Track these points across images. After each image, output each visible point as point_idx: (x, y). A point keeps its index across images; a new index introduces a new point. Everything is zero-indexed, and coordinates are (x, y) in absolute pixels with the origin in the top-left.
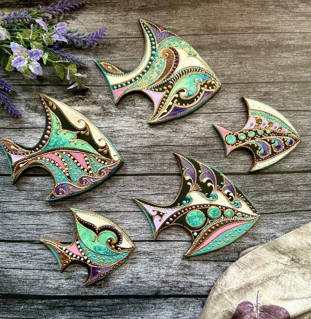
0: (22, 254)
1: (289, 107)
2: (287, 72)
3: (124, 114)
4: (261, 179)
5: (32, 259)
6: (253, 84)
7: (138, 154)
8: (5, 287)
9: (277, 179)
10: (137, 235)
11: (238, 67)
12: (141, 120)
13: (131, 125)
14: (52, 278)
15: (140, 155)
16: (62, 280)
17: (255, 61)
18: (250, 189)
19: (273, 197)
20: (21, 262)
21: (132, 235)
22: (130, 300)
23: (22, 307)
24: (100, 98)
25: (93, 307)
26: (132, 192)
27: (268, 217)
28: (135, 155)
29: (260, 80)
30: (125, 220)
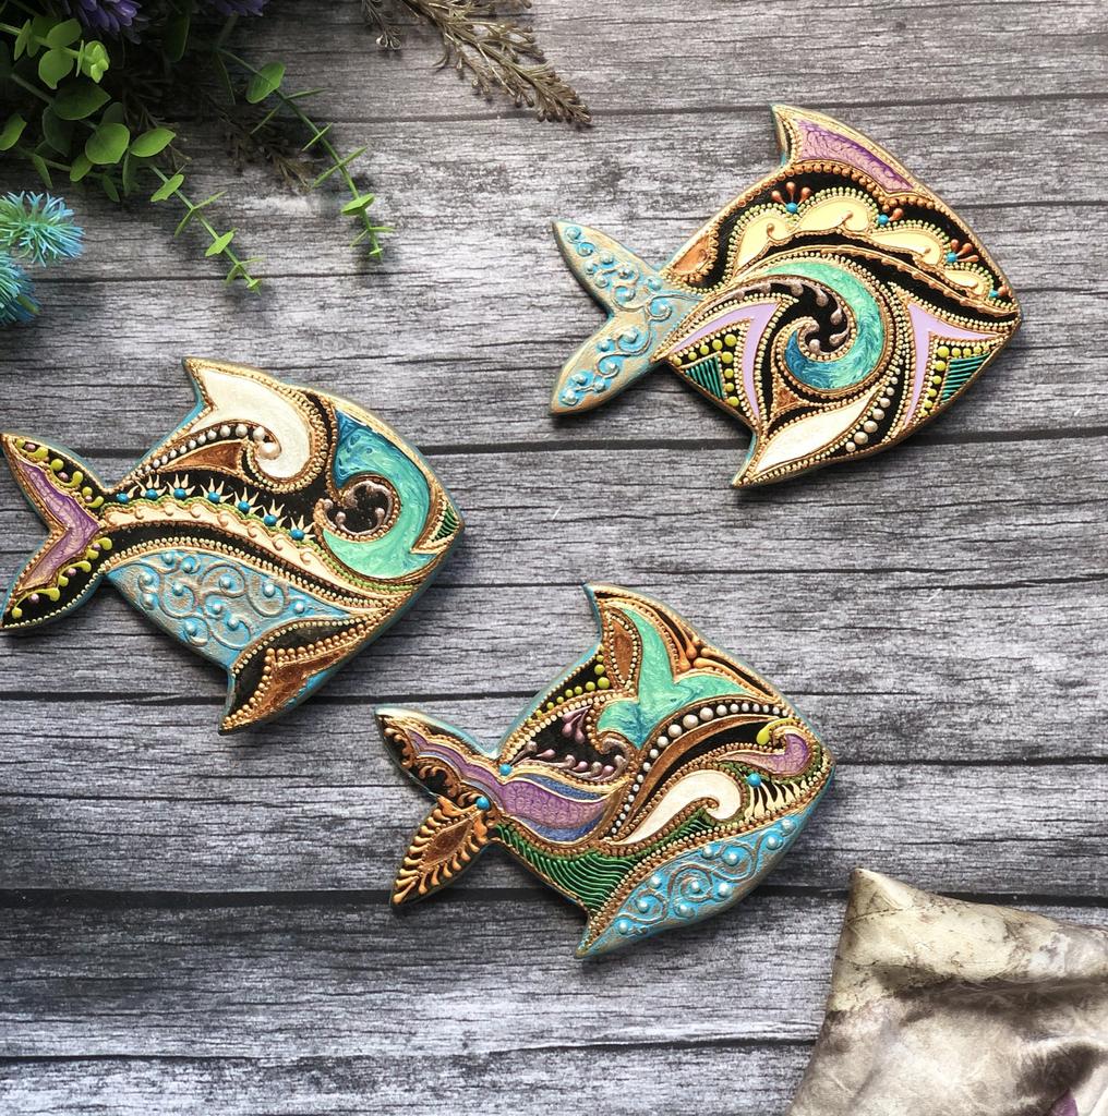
0: (100, 742)
1: (1080, 191)
2: (1074, 58)
3: (467, 220)
4: (978, 461)
5: (137, 761)
6: (944, 107)
7: (519, 369)
8: (41, 866)
9: (1037, 459)
10: (522, 671)
11: (889, 45)
12: (533, 243)
13: (495, 263)
14: (215, 828)
15: (530, 374)
16: (251, 836)
17: (955, 19)
18: (940, 497)
19: (1023, 525)
20: (97, 771)
21: (504, 673)
22: (502, 906)
23: (104, 939)
24: (380, 165)
25: (365, 932)
26: (499, 513)
27: (1004, 597)
28: (511, 374)
29: (973, 91)
30: (475, 617)
